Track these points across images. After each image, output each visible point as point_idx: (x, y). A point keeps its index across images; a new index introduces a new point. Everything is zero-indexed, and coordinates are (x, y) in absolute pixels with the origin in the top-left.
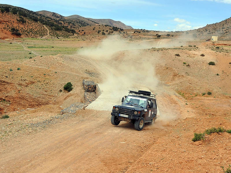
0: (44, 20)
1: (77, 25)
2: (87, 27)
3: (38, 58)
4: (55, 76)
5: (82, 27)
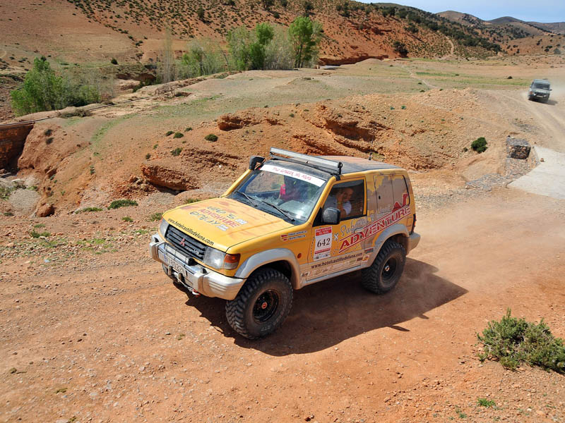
0: (449, 27)
1: (505, 35)
2: (526, 41)
3: (435, 92)
4: (459, 125)
5: (515, 40)
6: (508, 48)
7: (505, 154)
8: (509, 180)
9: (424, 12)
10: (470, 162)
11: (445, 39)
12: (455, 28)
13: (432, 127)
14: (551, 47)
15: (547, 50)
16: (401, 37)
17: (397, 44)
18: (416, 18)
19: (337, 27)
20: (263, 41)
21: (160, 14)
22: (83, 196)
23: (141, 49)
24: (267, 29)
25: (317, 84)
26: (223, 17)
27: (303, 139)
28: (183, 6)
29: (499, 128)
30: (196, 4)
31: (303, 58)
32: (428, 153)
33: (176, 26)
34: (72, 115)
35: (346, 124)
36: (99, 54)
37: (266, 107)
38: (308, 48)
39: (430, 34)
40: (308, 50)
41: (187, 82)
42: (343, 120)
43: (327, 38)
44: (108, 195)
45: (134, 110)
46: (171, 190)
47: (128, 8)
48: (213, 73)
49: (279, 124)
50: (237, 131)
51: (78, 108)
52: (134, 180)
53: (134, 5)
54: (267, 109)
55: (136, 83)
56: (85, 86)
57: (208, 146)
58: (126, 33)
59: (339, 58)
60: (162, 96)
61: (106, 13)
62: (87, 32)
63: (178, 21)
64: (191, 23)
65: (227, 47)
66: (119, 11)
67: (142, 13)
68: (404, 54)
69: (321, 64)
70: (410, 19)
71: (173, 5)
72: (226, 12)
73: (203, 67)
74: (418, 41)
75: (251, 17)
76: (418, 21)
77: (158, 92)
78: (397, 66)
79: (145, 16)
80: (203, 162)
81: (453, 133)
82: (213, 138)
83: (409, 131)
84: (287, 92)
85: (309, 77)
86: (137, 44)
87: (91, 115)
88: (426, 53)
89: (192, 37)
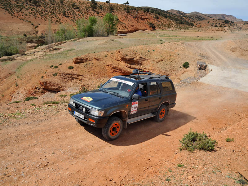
0: (172, 16)
1: (195, 19)
2: (203, 21)
3: (166, 44)
4: (178, 57)
5: (199, 21)
6: (197, 25)
7: (197, 68)
8: (198, 79)
9: (161, 10)
10: (182, 72)
11: (171, 21)
12: (174, 17)
13: (166, 58)
14: (213, 24)
15: (212, 25)
16: (152, 21)
17: (151, 24)
18: (158, 13)
19: (125, 18)
20: (92, 25)
21: (46, 13)
22: (13, 96)
23: (37, 29)
24: (94, 19)
25: (117, 42)
26: (74, 14)
27: (111, 66)
28: (56, 10)
29: (194, 58)
30: (62, 9)
31: (110, 31)
32: (165, 70)
33: (53, 18)
34: (6, 60)
35: (129, 59)
36: (18, 32)
37: (94, 53)
38: (112, 27)
39: (164, 19)
40: (112, 28)
41: (59, 43)
42: (128, 57)
43: (120, 22)
44: (24, 95)
45: (35, 57)
46: (54, 91)
47: (30, 11)
48: (70, 39)
49: (100, 60)
50: (82, 64)
51: (9, 57)
52: (36, 88)
53: (33, 9)
54: (95, 54)
55: (36, 44)
56: (12, 47)
57: (69, 71)
58: (30, 22)
59: (126, 31)
60: (48, 50)
61: (20, 13)
62: (11, 22)
63: (54, 16)
64: (60, 17)
65: (77, 27)
66: (26, 12)
67: (37, 13)
68: (154, 28)
69: (118, 34)
70: (155, 13)
71: (51, 9)
72: (75, 12)
73: (65, 36)
74: (159, 23)
75: (87, 14)
76: (159, 14)
77: (46, 48)
78: (151, 33)
79: (38, 14)
80: (67, 78)
81: (175, 61)
82: (71, 68)
83: (157, 60)
84: (104, 46)
85: (113, 39)
86: (35, 27)
87: (15, 60)
88: (163, 27)
89: (60, 23)
